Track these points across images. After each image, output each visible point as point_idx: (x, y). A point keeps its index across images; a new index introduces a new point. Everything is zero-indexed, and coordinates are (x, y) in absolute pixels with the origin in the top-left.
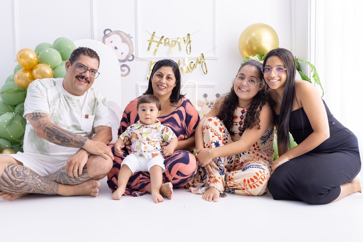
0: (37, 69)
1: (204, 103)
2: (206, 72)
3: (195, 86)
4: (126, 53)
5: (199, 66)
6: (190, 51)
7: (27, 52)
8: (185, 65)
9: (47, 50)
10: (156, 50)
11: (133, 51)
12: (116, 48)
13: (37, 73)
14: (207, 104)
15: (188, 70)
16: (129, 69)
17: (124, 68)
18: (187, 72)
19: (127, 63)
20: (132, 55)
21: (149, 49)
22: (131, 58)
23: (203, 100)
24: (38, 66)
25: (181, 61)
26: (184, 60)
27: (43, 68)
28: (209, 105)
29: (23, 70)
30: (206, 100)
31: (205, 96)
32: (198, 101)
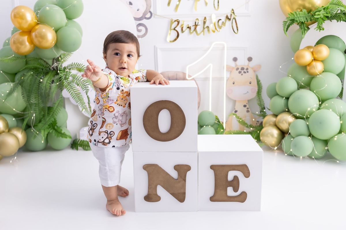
0: (37, 31)
1: (233, 68)
2: (236, 31)
3: (224, 48)
4: (143, 10)
5: (228, 23)
6: (218, 5)
7: (23, 10)
8: (211, 22)
9: (47, 7)
10: (177, 6)
11: (151, 6)
12: (131, 3)
13: (36, 36)
14: (237, 69)
15: (216, 29)
16: (146, 29)
17: (140, 28)
18: (214, 32)
19: (144, 21)
20: (150, 12)
21: (169, 4)
22: (148, 15)
23: (233, 64)
24: (37, 27)
25: (207, 18)
26: (211, 17)
27: (44, 30)
28: (240, 70)
29: (20, 33)
30: (236, 65)
31: (235, 59)
32: (227, 65)
